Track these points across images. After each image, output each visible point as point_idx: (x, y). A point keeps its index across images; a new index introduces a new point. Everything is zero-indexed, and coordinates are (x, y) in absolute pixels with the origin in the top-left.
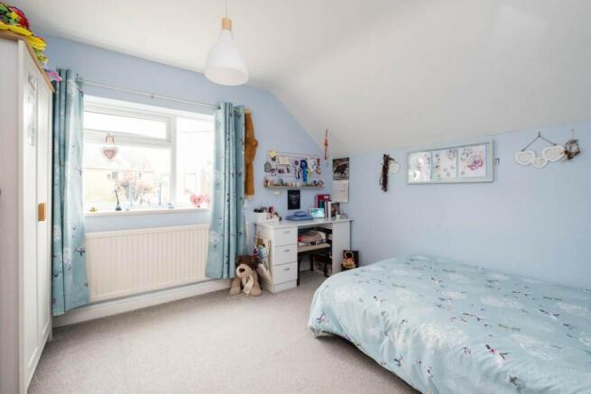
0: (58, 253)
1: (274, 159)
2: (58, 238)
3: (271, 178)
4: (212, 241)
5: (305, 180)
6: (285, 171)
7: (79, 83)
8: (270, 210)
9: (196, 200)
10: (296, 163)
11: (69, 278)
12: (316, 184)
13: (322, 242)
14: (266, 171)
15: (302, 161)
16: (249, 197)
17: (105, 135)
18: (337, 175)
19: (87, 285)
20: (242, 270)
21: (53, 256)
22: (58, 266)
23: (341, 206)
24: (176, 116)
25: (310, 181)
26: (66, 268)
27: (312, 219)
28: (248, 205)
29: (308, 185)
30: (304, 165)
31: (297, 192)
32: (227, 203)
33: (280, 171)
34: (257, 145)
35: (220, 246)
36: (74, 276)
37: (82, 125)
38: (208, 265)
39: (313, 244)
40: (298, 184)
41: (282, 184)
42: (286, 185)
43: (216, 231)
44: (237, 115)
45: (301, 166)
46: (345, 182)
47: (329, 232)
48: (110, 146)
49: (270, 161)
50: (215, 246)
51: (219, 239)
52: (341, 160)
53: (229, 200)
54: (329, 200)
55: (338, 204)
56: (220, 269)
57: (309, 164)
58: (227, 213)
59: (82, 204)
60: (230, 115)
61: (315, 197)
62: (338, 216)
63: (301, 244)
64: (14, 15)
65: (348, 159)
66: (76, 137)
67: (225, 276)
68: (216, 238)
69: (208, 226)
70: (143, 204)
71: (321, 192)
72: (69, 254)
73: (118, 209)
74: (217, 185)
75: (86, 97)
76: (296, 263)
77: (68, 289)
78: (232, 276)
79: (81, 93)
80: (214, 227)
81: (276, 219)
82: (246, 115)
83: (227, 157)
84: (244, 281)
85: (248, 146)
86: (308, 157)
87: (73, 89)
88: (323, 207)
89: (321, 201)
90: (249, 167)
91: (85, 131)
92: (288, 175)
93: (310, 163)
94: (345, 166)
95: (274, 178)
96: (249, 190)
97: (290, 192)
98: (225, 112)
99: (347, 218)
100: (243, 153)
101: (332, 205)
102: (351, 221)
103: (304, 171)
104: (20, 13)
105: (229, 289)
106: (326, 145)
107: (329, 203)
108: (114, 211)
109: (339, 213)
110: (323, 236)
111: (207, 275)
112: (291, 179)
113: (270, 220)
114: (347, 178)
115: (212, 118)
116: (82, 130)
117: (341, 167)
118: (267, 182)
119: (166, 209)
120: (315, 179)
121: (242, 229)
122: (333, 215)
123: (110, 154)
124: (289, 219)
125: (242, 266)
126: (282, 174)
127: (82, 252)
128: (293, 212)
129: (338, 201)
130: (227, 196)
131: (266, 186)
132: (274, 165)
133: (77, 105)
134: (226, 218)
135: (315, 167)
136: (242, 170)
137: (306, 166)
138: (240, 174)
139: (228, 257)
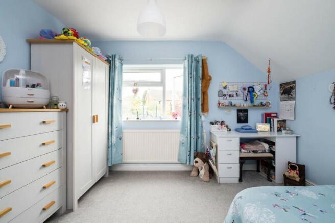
0: (110, 138)
1: (225, 88)
2: (110, 131)
3: (222, 100)
4: (181, 140)
5: (252, 101)
6: (235, 96)
7: (120, 59)
8: (222, 123)
9: (174, 115)
10: (244, 89)
11: (114, 150)
12: (262, 105)
13: (264, 151)
14: (219, 96)
15: (249, 88)
16: (206, 114)
17: (134, 83)
18: (284, 96)
19: (121, 154)
20: (196, 162)
21: (108, 139)
22: (110, 144)
23: (288, 123)
24: (165, 68)
25: (257, 102)
26: (113, 145)
27: (257, 132)
28: (205, 119)
29: (254, 106)
30: (251, 90)
31: (246, 111)
32: (189, 117)
33: (230, 96)
34: (210, 78)
35: (185, 144)
36: (117, 149)
37: (122, 79)
38: (179, 155)
39: (255, 152)
40: (246, 104)
41: (231, 105)
42: (235, 105)
43: (184, 134)
44: (197, 62)
45: (249, 91)
46: (293, 102)
47: (272, 144)
48: (135, 88)
49: (222, 89)
50: (183, 144)
51: (185, 140)
52: (287, 84)
53: (190, 116)
54: (276, 117)
55: (285, 121)
56: (186, 158)
57: (255, 90)
58: (189, 123)
59: (121, 116)
60: (192, 62)
61: (262, 115)
62: (284, 131)
63: (243, 150)
64: (71, 32)
65: (294, 82)
66: (119, 85)
67: (188, 163)
68: (184, 139)
69: (179, 130)
70: (148, 116)
71: (268, 111)
72: (114, 139)
73: (138, 119)
74: (184, 106)
75: (124, 66)
76: (239, 165)
77: (113, 155)
78: (192, 164)
79: (122, 64)
80: (183, 132)
81: (225, 130)
82: (202, 60)
83: (190, 88)
84: (200, 169)
85: (204, 80)
86: (255, 84)
87: (117, 63)
88: (270, 123)
89: (268, 118)
90: (205, 94)
91: (123, 82)
92: (237, 98)
93: (257, 89)
94: (292, 88)
95: (226, 101)
96: (205, 109)
97: (239, 111)
98: (189, 61)
99: (293, 133)
100: (200, 85)
101: (278, 122)
102: (297, 137)
103: (251, 95)
104: (73, 30)
105: (191, 172)
106: (269, 72)
107: (276, 120)
108: (136, 119)
109: (285, 129)
110: (266, 146)
111: (179, 160)
112: (240, 102)
113: (221, 130)
114: (294, 99)
115: (182, 66)
116: (122, 82)
117: (288, 90)
118: (219, 103)
119: (159, 120)
120: (262, 101)
121: (199, 135)
122: (279, 130)
123: (136, 91)
124: (237, 130)
125: (197, 159)
126: (232, 98)
127: (120, 138)
128: (240, 125)
129: (285, 118)
130: (190, 113)
131: (219, 106)
132: (225, 92)
133: (120, 70)
134: (189, 127)
135: (262, 91)
136: (200, 96)
137: (253, 91)
138: (199, 99)
139: (190, 151)
